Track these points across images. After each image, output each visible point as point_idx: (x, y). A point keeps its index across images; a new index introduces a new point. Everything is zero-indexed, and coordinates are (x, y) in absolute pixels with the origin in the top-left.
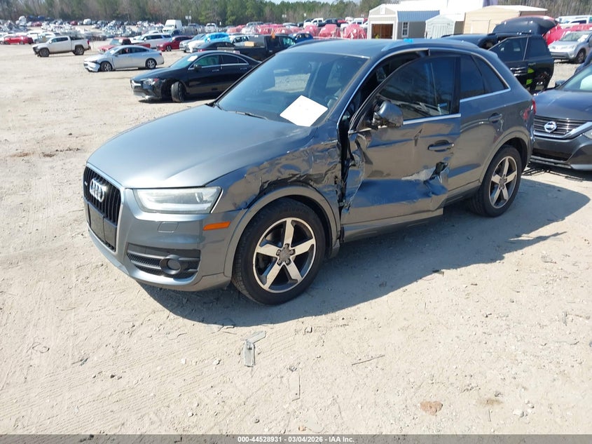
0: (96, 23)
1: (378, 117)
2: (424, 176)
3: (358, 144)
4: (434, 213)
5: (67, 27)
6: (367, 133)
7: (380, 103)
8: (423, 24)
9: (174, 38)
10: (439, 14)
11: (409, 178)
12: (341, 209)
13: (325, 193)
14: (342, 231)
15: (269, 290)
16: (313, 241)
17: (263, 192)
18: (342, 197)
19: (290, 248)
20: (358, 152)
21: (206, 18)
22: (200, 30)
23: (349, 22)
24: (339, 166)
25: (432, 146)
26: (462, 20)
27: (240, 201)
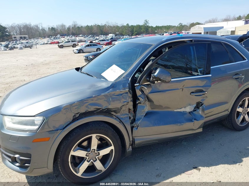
0: (84, 36)
1: (154, 77)
2: (188, 109)
3: (142, 91)
4: (196, 131)
5: (73, 38)
6: (147, 85)
7: (156, 69)
8: (216, 32)
9: (110, 41)
10: (223, 28)
11: (179, 110)
12: (132, 128)
13: (122, 118)
14: (133, 141)
15: (81, 177)
16: (112, 147)
17: (75, 119)
18: (134, 121)
19: (96, 152)
20: (142, 96)
21: (126, 33)
22: (121, 37)
23: (184, 33)
24: (131, 103)
25: (193, 92)
26: (235, 30)
27: (58, 125)
